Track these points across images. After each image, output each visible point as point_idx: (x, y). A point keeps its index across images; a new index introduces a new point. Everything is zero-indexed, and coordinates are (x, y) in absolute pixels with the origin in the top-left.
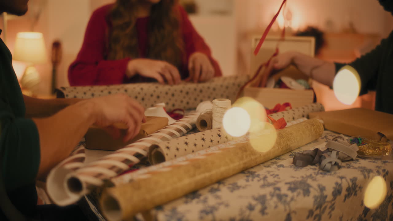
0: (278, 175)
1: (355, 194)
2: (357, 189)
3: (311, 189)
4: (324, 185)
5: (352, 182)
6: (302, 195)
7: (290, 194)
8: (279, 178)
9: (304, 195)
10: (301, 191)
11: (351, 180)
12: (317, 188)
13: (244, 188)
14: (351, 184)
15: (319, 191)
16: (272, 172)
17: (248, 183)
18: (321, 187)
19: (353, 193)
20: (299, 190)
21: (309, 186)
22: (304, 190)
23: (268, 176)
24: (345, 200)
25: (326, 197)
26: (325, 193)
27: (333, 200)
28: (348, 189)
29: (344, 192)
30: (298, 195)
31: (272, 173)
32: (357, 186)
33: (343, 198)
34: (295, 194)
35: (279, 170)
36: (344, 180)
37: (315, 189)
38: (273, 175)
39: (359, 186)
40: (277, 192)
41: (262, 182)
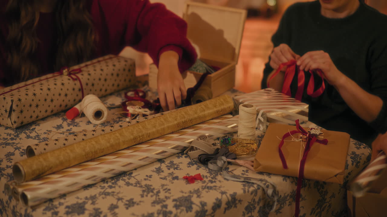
0: (169, 190)
1: (236, 207)
2: (237, 202)
3: (194, 206)
4: (205, 201)
5: (232, 197)
6: (185, 211)
7: (174, 211)
8: (170, 193)
9: (187, 212)
10: (185, 209)
11: (230, 195)
12: (199, 204)
13: (138, 204)
14: (230, 198)
15: (201, 206)
16: (166, 185)
17: (142, 199)
18: (203, 203)
19: (233, 206)
20: (182, 208)
21: (192, 203)
22: (186, 207)
23: (161, 190)
24: (225, 212)
25: (207, 211)
26: (206, 208)
27: (212, 213)
28: (228, 203)
29: (224, 206)
30: (180, 213)
31: (165, 187)
32: (236, 200)
33: (224, 210)
34: (179, 211)
35: (173, 183)
36: (224, 196)
37: (197, 205)
38: (166, 189)
39: (239, 199)
40: (164, 209)
41: (154, 198)
